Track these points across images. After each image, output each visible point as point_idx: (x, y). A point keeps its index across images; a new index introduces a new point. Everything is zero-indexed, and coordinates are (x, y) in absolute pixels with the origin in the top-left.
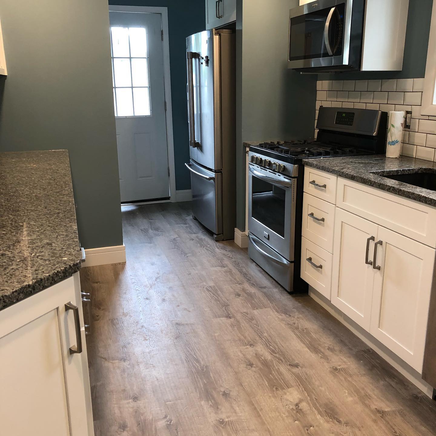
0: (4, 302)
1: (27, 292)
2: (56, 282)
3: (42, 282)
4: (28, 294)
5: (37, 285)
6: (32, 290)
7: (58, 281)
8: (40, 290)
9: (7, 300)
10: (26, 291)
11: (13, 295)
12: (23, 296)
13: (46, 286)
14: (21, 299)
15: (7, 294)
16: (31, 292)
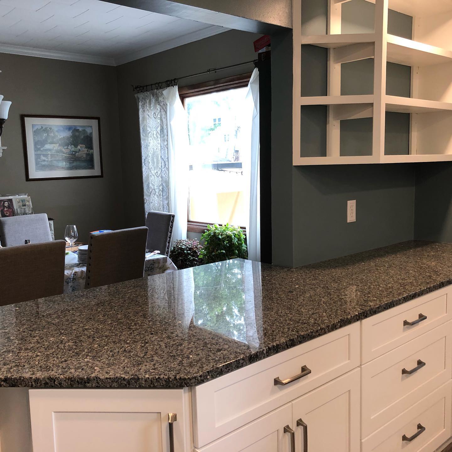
0: (98, 383)
1: (122, 384)
2: (155, 387)
3: (139, 381)
4: (122, 385)
5: (133, 381)
6: (127, 384)
7: (158, 387)
8: (136, 388)
9: (101, 383)
10: (120, 382)
11: (106, 381)
12: (116, 385)
13: (144, 387)
14: (114, 388)
15: (101, 378)
16: (126, 386)
